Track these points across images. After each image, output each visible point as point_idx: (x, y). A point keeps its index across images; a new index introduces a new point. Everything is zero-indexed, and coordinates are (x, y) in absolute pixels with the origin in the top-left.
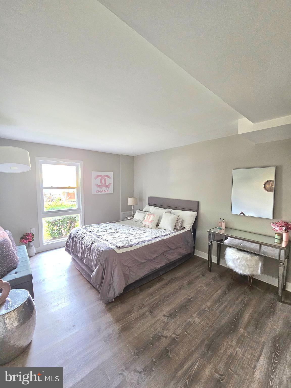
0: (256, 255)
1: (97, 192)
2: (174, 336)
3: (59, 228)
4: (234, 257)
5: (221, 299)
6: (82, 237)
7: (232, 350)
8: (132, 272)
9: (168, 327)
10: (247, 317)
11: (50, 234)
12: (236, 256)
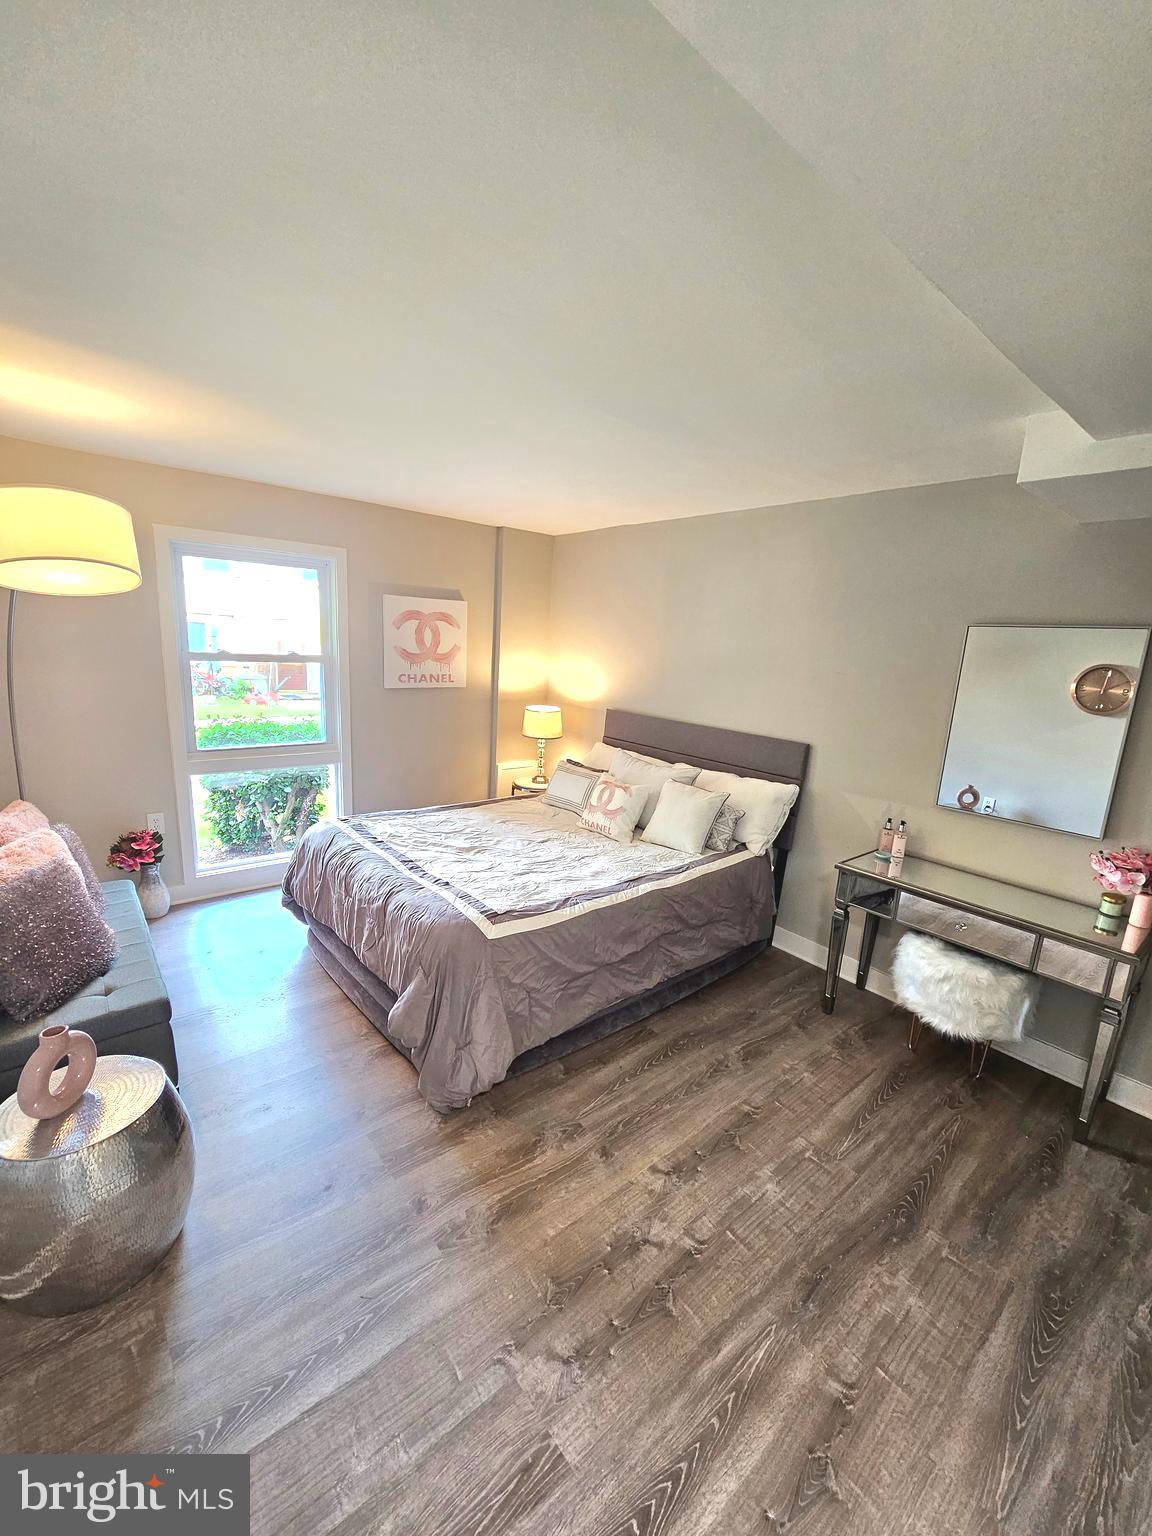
0: (1016, 969)
1: (403, 678)
2: (688, 1243)
3: (254, 810)
4: (928, 971)
5: (865, 1120)
6: (348, 862)
7: (893, 1304)
8: (539, 1009)
9: (666, 1210)
10: (956, 1188)
11: (217, 829)
12: (939, 968)
